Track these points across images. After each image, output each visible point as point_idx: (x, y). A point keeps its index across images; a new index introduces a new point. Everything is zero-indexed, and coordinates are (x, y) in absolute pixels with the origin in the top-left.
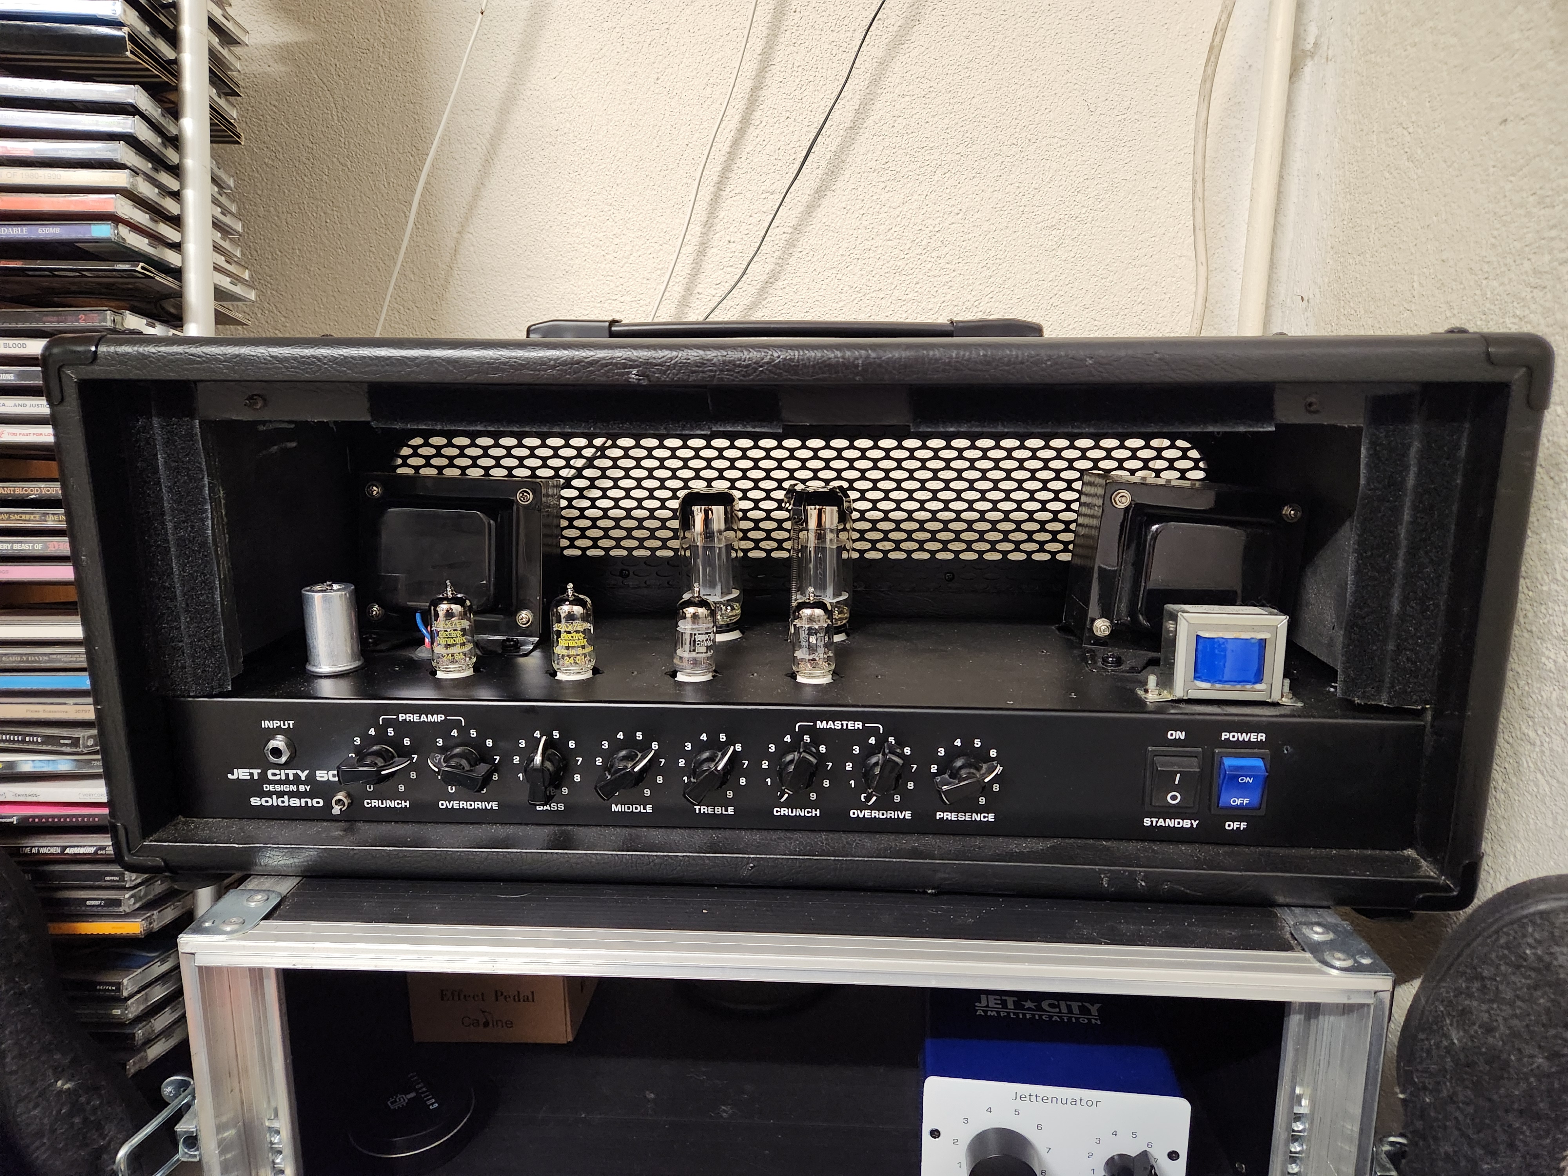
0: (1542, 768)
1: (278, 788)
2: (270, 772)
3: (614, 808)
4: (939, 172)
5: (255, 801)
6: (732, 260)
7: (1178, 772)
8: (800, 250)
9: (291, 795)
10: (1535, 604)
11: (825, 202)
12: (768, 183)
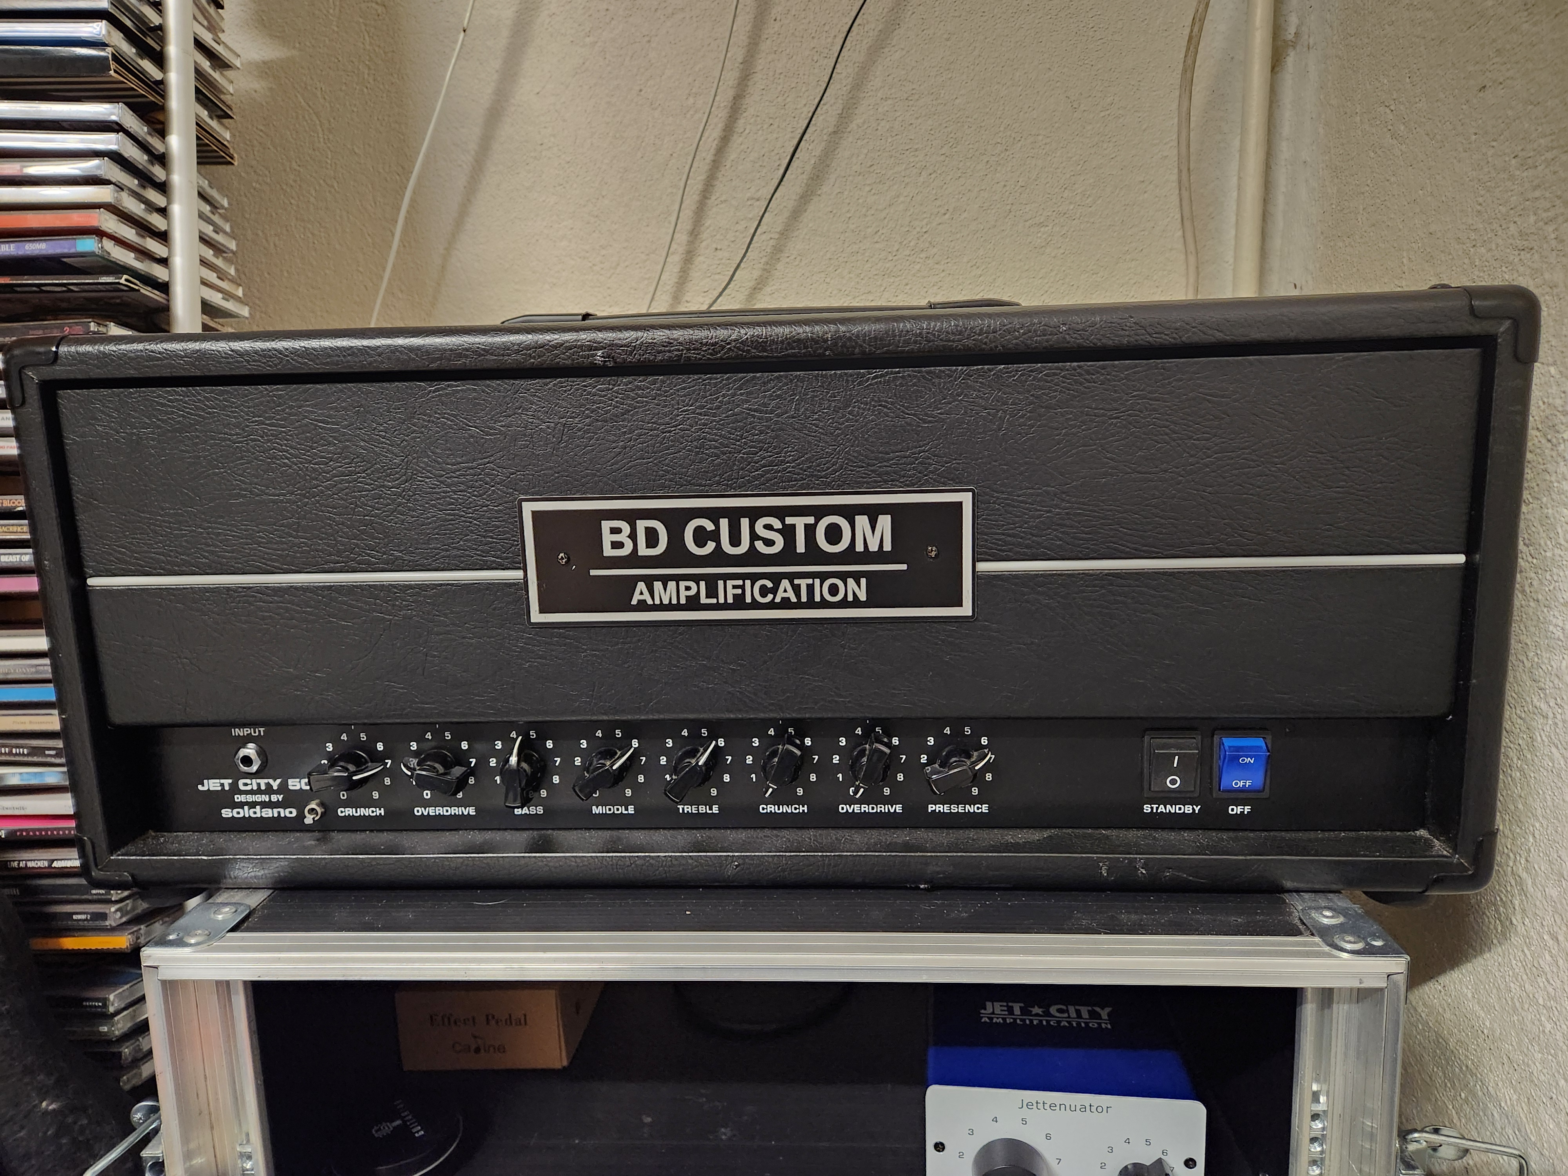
0: (1556, 741)
1: (250, 798)
2: (241, 782)
3: (595, 810)
4: (925, 173)
5: (226, 813)
6: (720, 267)
7: (1177, 754)
8: (787, 255)
9: (264, 805)
10: (1540, 572)
11: (811, 207)
12: (753, 190)
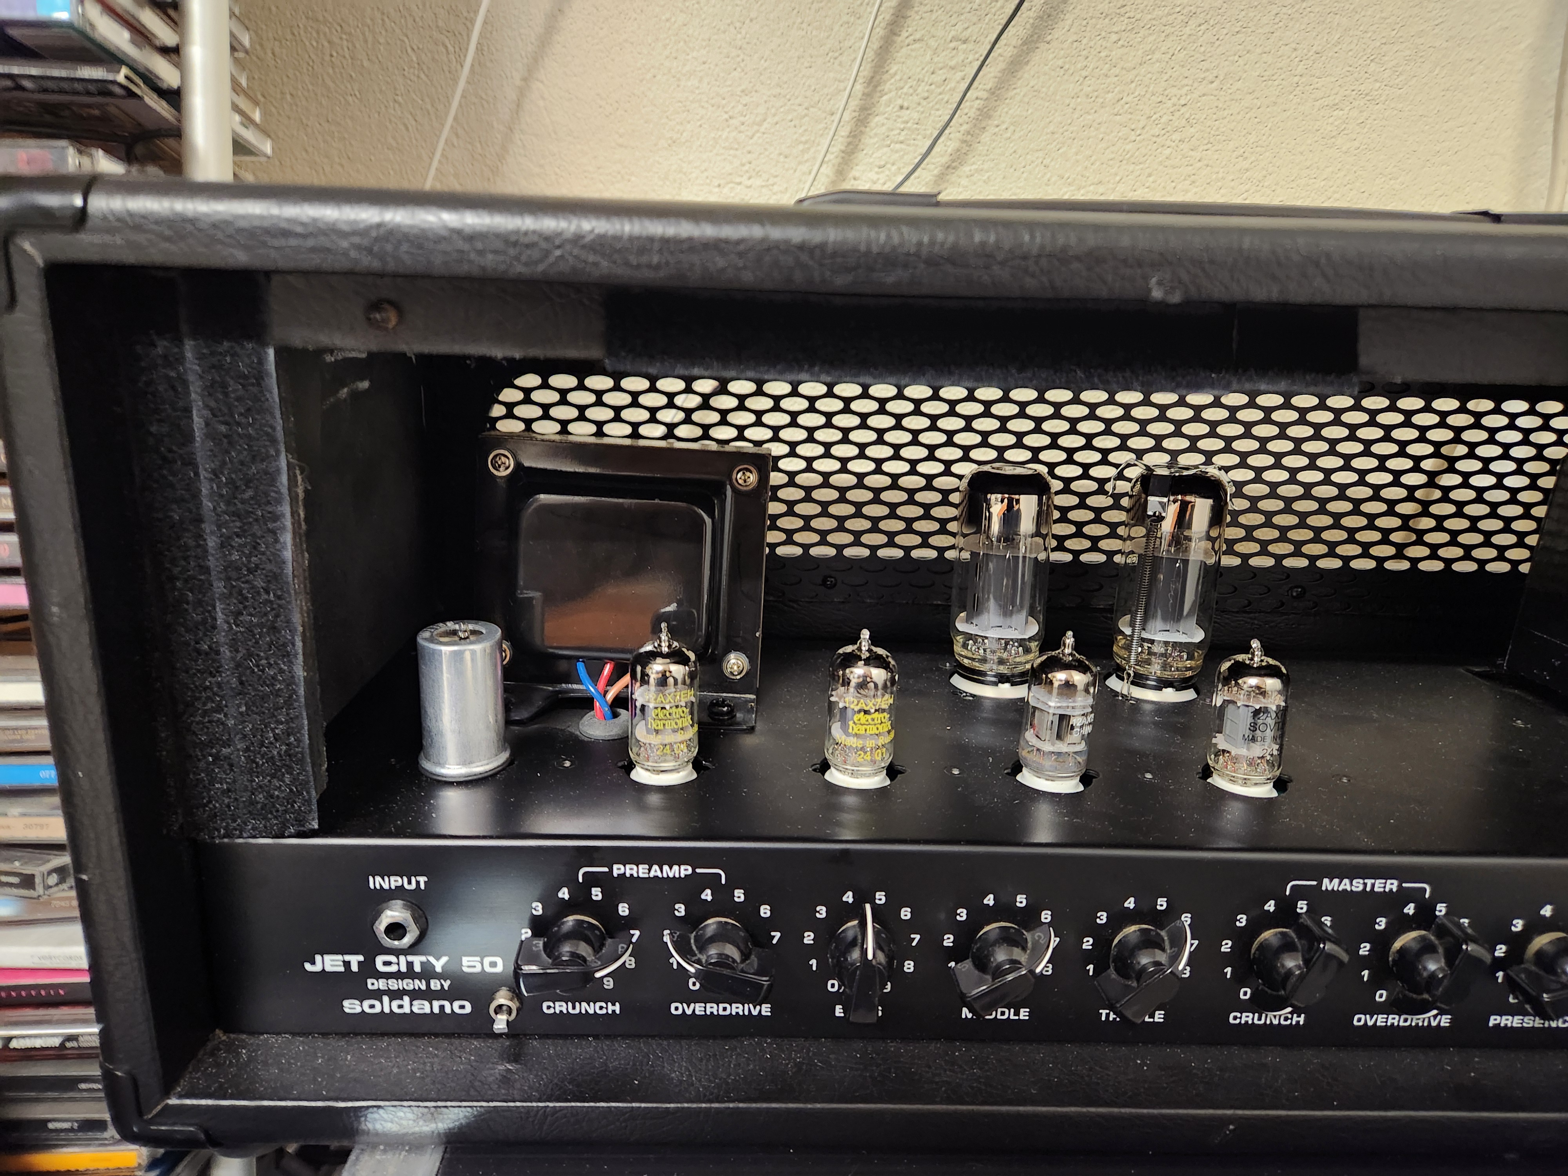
1: (394, 985)
2: (380, 960)
4: (1193, 23)
5: (351, 1006)
6: (903, 133)
8: (996, 122)
9: (415, 995)
